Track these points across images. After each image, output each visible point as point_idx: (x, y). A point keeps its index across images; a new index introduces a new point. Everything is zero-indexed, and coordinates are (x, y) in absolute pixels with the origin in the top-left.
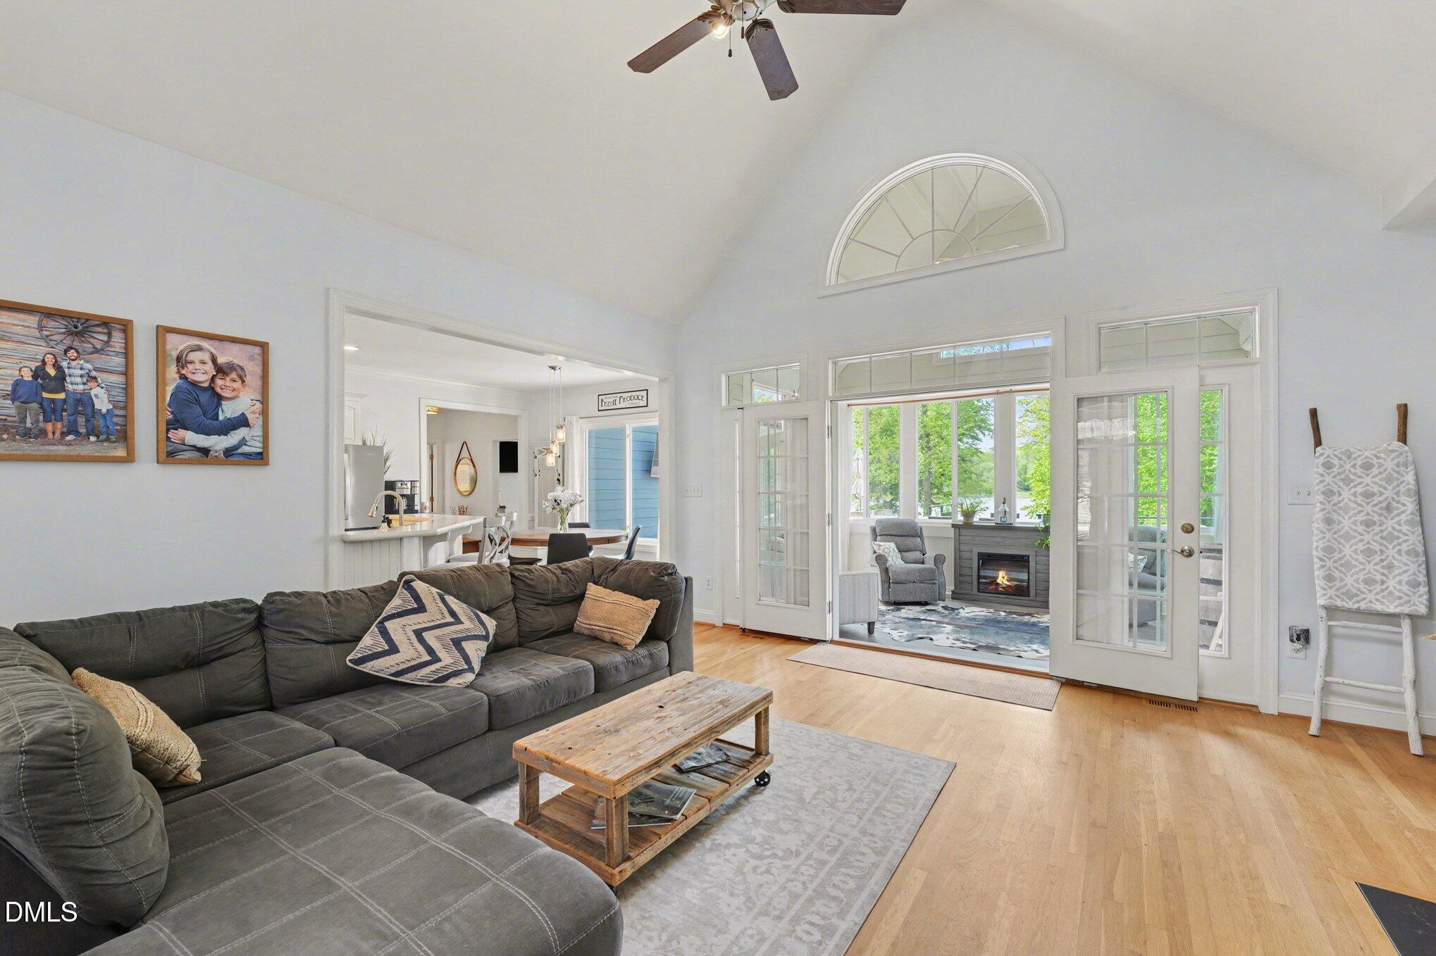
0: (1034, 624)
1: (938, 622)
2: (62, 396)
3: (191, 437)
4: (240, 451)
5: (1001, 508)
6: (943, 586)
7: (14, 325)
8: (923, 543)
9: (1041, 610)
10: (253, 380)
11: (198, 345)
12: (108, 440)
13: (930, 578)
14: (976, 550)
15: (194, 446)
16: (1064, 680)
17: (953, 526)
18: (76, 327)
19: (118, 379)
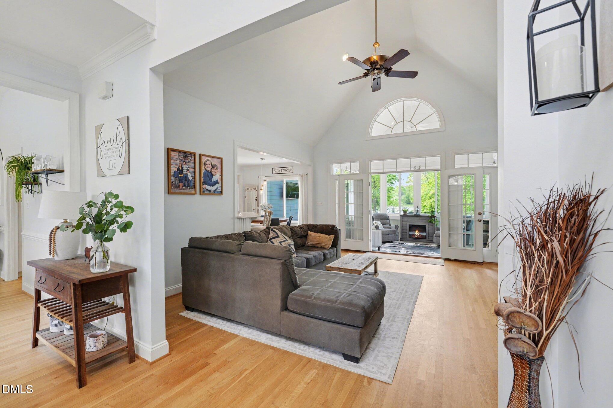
0: (429, 247)
1: (399, 247)
2: (182, 175)
3: (207, 187)
4: (217, 191)
5: (416, 209)
6: (398, 236)
7: (174, 155)
8: (390, 222)
9: (430, 243)
10: (219, 170)
11: (208, 159)
12: (191, 188)
13: (394, 233)
14: (408, 224)
15: (207, 190)
16: (445, 259)
17: (400, 215)
18: (185, 155)
19: (193, 170)
